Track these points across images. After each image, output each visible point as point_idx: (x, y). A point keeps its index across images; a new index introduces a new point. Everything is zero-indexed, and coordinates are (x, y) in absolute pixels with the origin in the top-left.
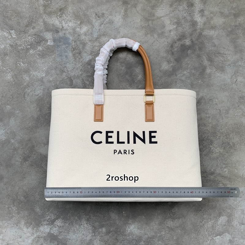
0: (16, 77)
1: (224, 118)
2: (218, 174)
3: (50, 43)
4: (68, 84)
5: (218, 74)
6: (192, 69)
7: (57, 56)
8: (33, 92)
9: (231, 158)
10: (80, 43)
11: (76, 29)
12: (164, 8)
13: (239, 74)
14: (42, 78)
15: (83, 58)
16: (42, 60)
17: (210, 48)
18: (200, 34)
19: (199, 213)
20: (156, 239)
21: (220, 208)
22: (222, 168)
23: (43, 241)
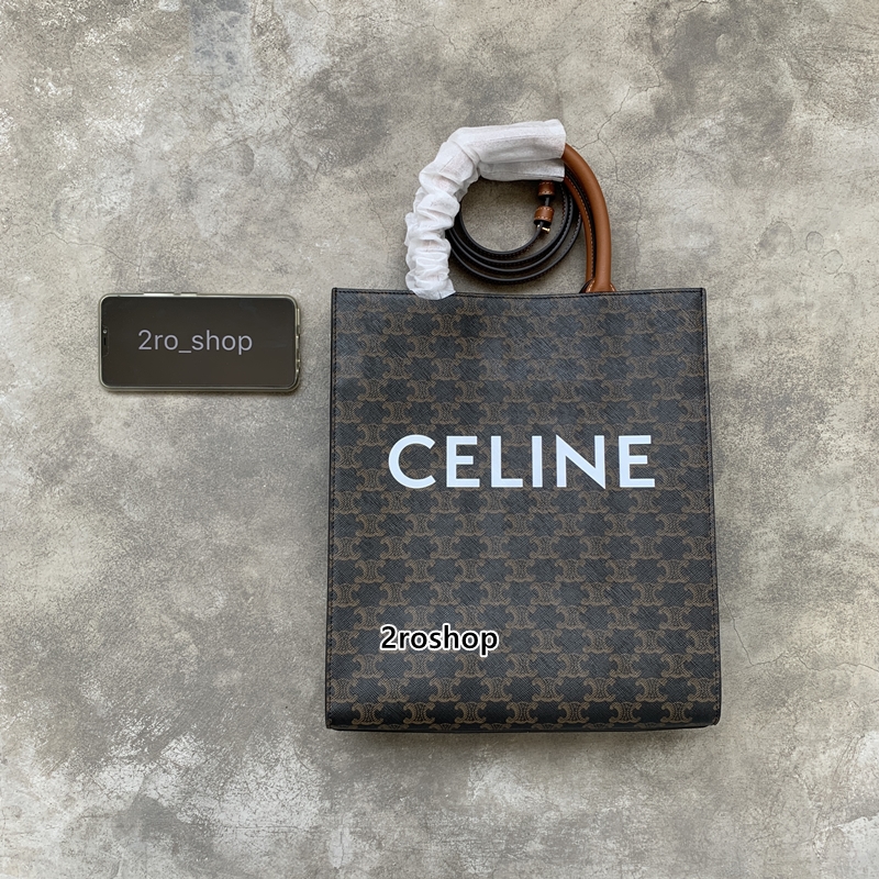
1: (869, 308)
2: (852, 546)
3: (168, 3)
4: (235, 166)
5: (841, 133)
6: (733, 111)
7: (192, 54)
8: (92, 200)
10: (288, 6)
14: (132, 143)
15: (296, 65)
16: (135, 72)
17: (807, 30)
19: (774, 712)
20: (594, 827)
21: (864, 696)
22: (869, 521)
23: (114, 832)
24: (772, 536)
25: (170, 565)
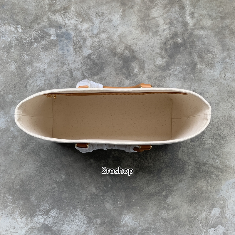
0: (20, 69)
1: (214, 110)
2: (210, 165)
3: (53, 38)
4: (69, 76)
5: (208, 70)
6: (184, 65)
7: (59, 49)
8: (35, 83)
9: (222, 149)
10: (81, 39)
11: (78, 26)
12: (158, 10)
13: (227, 70)
14: (44, 70)
15: (83, 53)
16: (45, 53)
17: (200, 47)
18: (191, 34)
19: (192, 204)
20: (151, 231)
21: (213, 200)
22: (214, 159)
23: (37, 232)
24: (192, 163)
25: (52, 169)
